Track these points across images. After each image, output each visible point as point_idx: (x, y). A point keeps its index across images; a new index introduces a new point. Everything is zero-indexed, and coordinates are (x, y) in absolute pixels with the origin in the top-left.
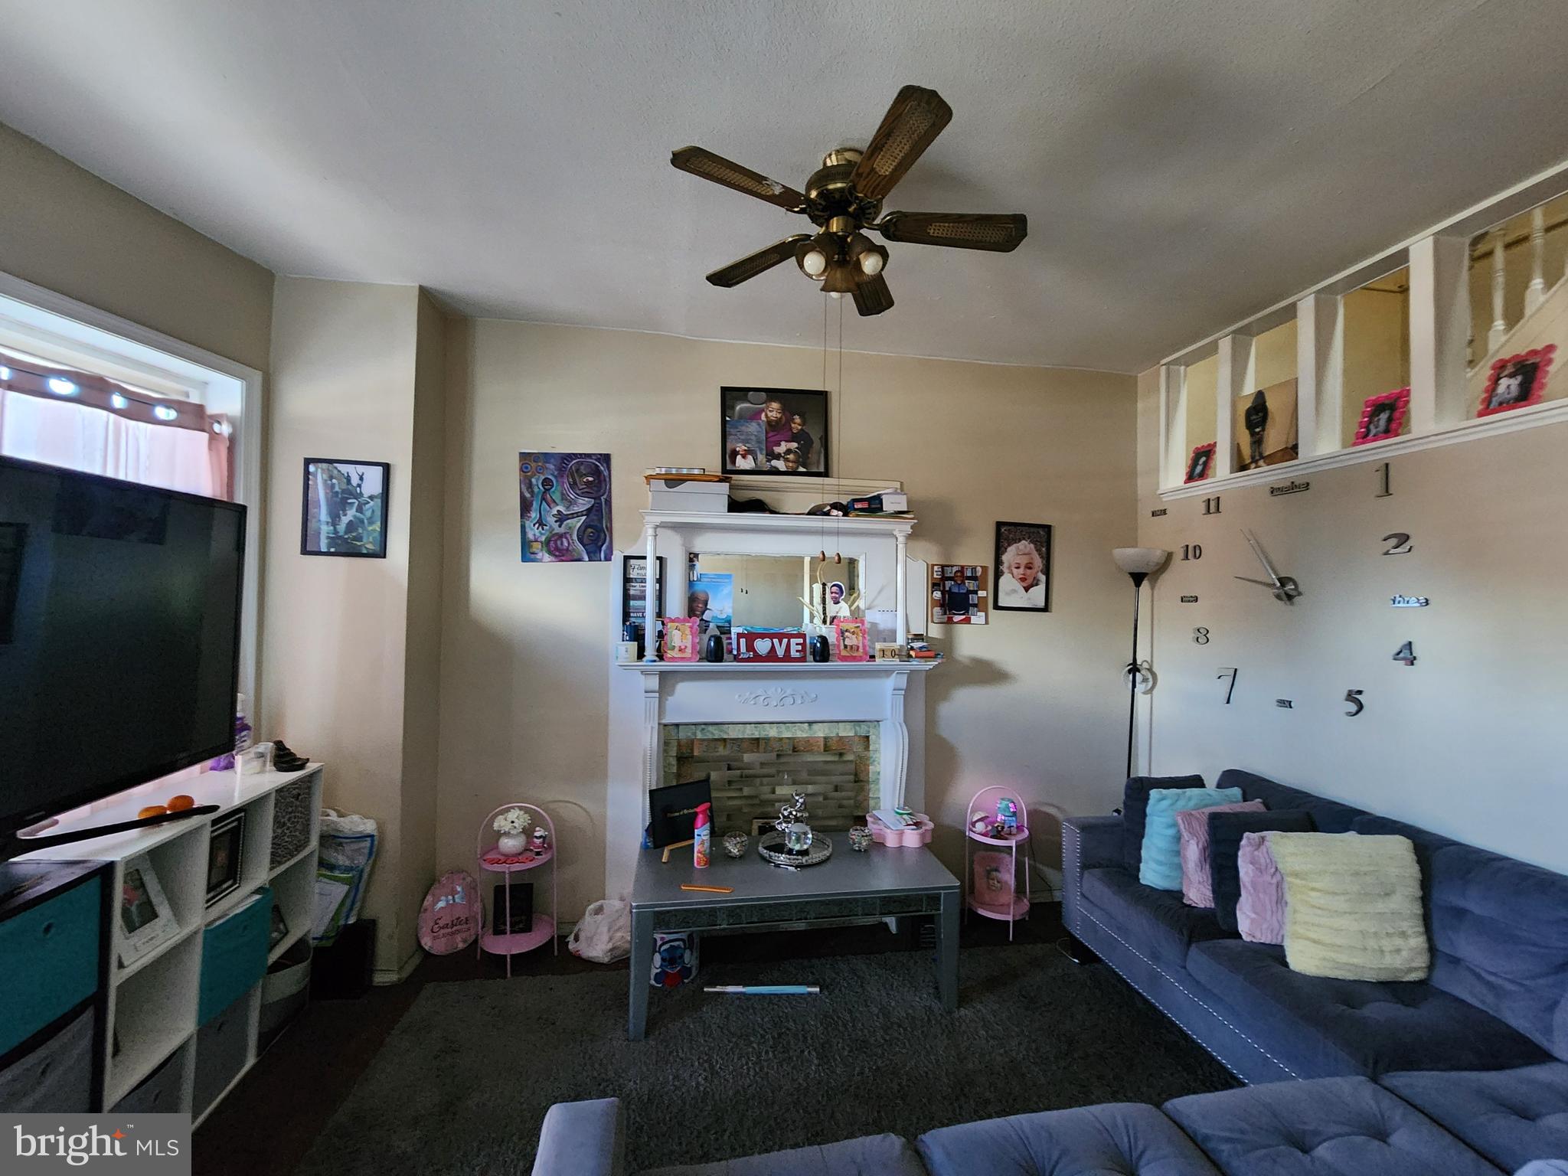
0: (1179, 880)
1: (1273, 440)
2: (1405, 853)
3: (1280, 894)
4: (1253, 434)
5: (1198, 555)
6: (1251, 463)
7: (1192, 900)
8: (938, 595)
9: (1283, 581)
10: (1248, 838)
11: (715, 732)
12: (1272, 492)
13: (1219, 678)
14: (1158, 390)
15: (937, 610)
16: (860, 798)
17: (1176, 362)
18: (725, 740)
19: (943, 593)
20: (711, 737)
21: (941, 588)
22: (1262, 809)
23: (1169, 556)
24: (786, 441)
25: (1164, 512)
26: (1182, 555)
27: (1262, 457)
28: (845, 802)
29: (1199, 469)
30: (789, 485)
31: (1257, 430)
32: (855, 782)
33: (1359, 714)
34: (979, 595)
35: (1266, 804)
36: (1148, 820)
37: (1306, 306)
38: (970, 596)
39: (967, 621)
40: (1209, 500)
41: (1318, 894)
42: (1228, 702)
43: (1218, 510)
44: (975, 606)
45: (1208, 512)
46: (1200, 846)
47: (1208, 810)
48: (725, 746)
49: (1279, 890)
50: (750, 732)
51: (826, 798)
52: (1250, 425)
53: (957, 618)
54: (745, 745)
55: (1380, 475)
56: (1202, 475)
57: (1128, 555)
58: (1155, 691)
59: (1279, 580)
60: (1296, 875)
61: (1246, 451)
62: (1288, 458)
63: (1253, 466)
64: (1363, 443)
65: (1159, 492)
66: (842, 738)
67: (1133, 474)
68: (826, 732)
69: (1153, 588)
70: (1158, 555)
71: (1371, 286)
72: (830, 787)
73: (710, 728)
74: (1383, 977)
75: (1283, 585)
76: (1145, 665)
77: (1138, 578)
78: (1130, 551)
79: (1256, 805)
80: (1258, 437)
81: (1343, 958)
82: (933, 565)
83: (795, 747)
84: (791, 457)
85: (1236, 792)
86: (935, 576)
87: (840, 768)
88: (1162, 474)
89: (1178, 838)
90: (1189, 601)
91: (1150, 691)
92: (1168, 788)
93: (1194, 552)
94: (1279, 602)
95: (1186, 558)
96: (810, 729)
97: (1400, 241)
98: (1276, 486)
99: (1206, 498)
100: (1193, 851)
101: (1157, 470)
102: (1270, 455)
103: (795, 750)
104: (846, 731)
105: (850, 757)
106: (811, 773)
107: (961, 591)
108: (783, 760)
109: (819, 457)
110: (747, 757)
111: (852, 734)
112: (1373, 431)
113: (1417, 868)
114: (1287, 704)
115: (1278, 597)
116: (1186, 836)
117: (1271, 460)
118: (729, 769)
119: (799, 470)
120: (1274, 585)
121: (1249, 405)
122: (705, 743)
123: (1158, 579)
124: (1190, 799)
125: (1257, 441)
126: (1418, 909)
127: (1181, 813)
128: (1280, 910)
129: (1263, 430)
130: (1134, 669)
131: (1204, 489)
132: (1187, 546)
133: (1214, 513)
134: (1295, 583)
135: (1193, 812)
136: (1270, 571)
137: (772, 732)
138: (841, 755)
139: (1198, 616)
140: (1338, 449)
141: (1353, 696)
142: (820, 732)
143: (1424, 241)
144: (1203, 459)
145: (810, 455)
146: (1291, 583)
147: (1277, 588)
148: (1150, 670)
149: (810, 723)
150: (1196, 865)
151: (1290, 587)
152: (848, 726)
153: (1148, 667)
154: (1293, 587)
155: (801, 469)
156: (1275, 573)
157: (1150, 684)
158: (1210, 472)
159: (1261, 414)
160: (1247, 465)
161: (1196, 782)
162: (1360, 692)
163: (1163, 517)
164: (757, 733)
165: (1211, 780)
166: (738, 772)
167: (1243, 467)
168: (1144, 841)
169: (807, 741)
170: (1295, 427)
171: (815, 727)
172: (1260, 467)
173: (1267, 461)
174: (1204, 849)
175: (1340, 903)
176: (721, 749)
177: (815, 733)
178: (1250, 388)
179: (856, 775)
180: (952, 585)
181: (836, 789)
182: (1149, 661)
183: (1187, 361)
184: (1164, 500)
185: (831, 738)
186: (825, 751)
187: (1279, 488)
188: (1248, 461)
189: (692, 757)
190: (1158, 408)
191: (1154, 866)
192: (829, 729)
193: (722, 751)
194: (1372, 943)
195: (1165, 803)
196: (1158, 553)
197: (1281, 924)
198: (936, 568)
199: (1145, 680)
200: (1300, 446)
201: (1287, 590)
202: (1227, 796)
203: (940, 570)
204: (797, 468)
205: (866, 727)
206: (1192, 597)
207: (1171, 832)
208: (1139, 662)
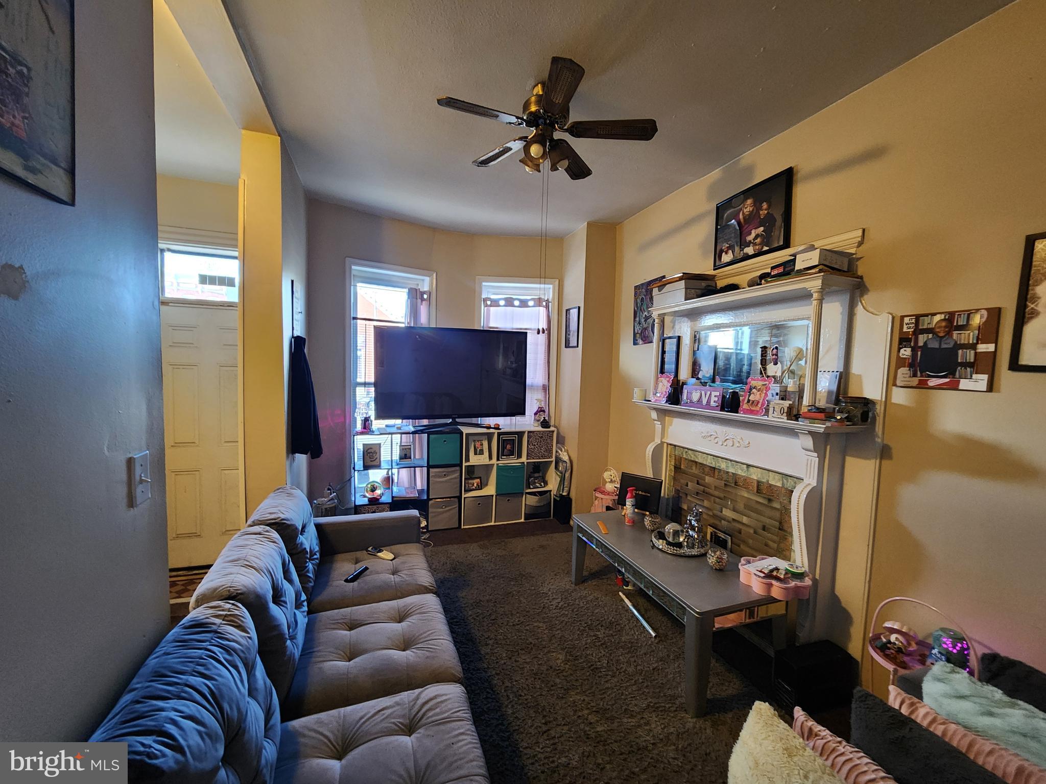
8: (906, 352)
11: (692, 456)
15: (903, 372)
16: (782, 545)
18: (696, 462)
19: (914, 350)
20: (690, 458)
21: (912, 344)
24: (755, 229)
28: (770, 543)
30: (753, 266)
32: (780, 529)
34: (978, 351)
38: (960, 352)
39: (954, 387)
44: (966, 365)
48: (696, 467)
50: (709, 462)
51: (755, 532)
53: (933, 382)
54: (707, 470)
66: (771, 485)
68: (759, 476)
72: (760, 525)
73: (690, 452)
82: (902, 317)
83: (735, 482)
84: (758, 240)
86: (905, 329)
87: (768, 512)
96: (748, 470)
103: (736, 483)
104: (776, 482)
105: (776, 505)
106: (747, 506)
107: (944, 346)
108: (728, 489)
109: (780, 232)
110: (708, 479)
111: (779, 484)
118: (698, 484)
119: (764, 250)
122: (687, 461)
137: (723, 465)
138: (770, 500)
142: (755, 475)
145: (772, 234)
149: (748, 466)
152: (778, 477)
155: (766, 248)
164: (714, 463)
166: (702, 488)
169: (746, 479)
171: (751, 469)
176: (694, 468)
177: (750, 475)
179: (780, 523)
180: (928, 339)
181: (764, 528)
185: (763, 483)
186: (757, 492)
189: (680, 468)
192: (762, 474)
193: (695, 470)
198: (906, 320)
203: (913, 321)
204: (762, 248)
205: (792, 483)
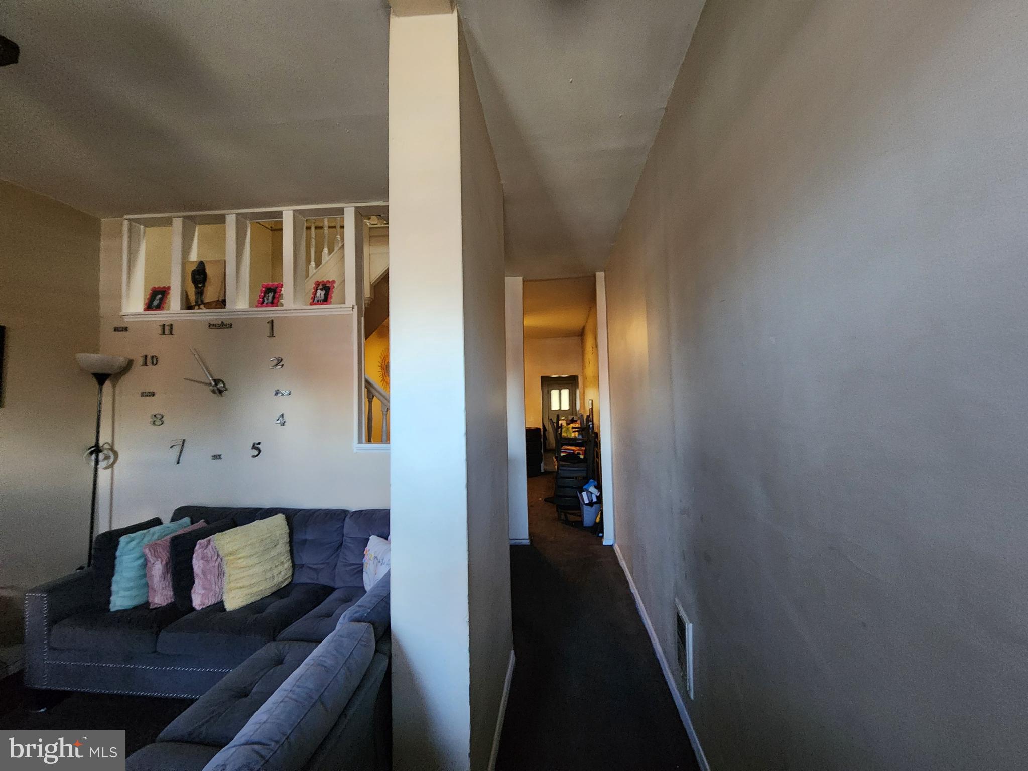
0: (146, 594)
1: (210, 294)
2: (282, 521)
3: (220, 570)
4: (196, 287)
5: (155, 363)
6: (196, 305)
7: (156, 604)
9: (217, 382)
10: (200, 543)
12: (209, 326)
13: (172, 447)
14: (122, 237)
17: (138, 221)
22: (205, 524)
23: (130, 364)
25: (126, 329)
26: (141, 361)
27: (202, 303)
29: (156, 303)
31: (200, 285)
33: (259, 455)
35: (207, 522)
36: (117, 561)
37: (231, 220)
40: (164, 325)
41: (243, 560)
42: (178, 463)
43: (171, 333)
45: (164, 333)
46: (164, 562)
47: (168, 538)
49: (220, 569)
52: (195, 281)
55: (269, 326)
56: (159, 307)
57: (92, 359)
58: (116, 466)
59: (215, 381)
60: (231, 554)
61: (192, 297)
62: (218, 306)
63: (197, 307)
64: (261, 307)
65: (121, 313)
67: (96, 296)
69: (114, 386)
70: (121, 360)
71: (261, 223)
74: (274, 589)
75: (216, 384)
76: (107, 446)
77: (101, 378)
78: (94, 357)
79: (201, 523)
80: (200, 289)
81: (255, 590)
85: (187, 520)
88: (124, 301)
89: (145, 565)
90: (147, 396)
91: (111, 466)
92: (135, 532)
93: (151, 360)
94: (214, 394)
95: (145, 364)
97: (279, 206)
98: (212, 323)
99: (162, 324)
100: (158, 569)
101: (120, 297)
102: (207, 303)
112: (266, 301)
113: (287, 527)
114: (219, 457)
115: (214, 391)
116: (151, 560)
117: (208, 305)
120: (211, 384)
121: (194, 268)
123: (118, 381)
124: (153, 534)
125: (200, 293)
126: (288, 548)
127: (148, 545)
128: (220, 581)
129: (204, 286)
130: (97, 450)
131: (159, 317)
132: (146, 356)
133: (167, 335)
134: (223, 382)
135: (158, 542)
136: (208, 375)
139: (155, 405)
140: (247, 307)
141: (255, 447)
143: (287, 211)
144: (160, 296)
146: (221, 383)
147: (213, 386)
148: (112, 449)
150: (160, 577)
151: (221, 385)
153: (109, 447)
154: (222, 385)
156: (212, 377)
157: (112, 460)
158: (165, 306)
159: (202, 276)
160: (192, 306)
161: (157, 522)
162: (259, 443)
163: (124, 333)
165: (166, 518)
167: (190, 307)
168: (114, 579)
170: (224, 290)
172: (201, 309)
173: (206, 306)
174: (167, 564)
175: (254, 560)
178: (194, 257)
182: (111, 444)
183: (148, 223)
184: (126, 320)
187: (214, 325)
188: (193, 304)
190: (121, 250)
191: (122, 593)
194: (269, 575)
195: (133, 543)
196: (122, 359)
197: (221, 588)
199: (107, 458)
200: (227, 301)
201: (219, 388)
202: (180, 524)
206: (149, 393)
207: (141, 561)
208: (101, 444)
